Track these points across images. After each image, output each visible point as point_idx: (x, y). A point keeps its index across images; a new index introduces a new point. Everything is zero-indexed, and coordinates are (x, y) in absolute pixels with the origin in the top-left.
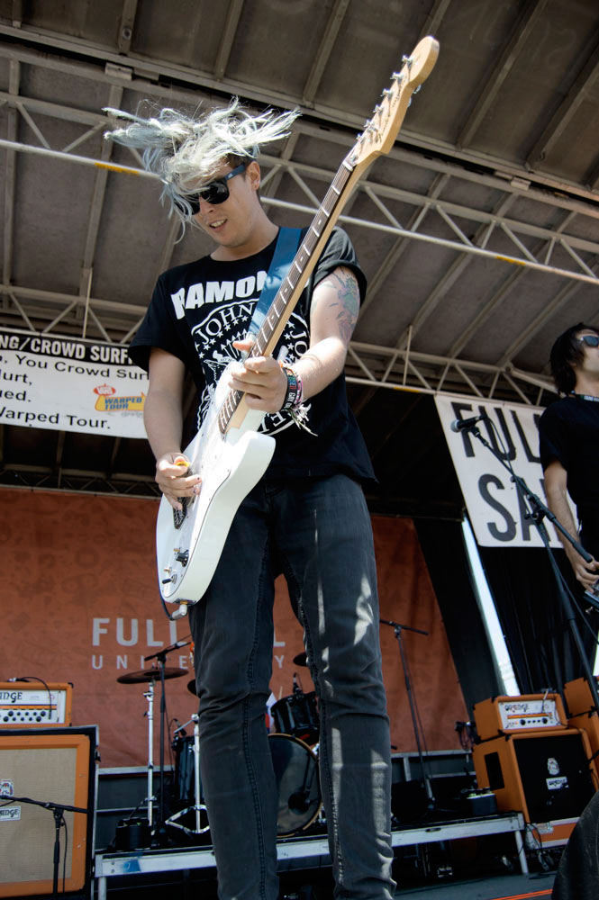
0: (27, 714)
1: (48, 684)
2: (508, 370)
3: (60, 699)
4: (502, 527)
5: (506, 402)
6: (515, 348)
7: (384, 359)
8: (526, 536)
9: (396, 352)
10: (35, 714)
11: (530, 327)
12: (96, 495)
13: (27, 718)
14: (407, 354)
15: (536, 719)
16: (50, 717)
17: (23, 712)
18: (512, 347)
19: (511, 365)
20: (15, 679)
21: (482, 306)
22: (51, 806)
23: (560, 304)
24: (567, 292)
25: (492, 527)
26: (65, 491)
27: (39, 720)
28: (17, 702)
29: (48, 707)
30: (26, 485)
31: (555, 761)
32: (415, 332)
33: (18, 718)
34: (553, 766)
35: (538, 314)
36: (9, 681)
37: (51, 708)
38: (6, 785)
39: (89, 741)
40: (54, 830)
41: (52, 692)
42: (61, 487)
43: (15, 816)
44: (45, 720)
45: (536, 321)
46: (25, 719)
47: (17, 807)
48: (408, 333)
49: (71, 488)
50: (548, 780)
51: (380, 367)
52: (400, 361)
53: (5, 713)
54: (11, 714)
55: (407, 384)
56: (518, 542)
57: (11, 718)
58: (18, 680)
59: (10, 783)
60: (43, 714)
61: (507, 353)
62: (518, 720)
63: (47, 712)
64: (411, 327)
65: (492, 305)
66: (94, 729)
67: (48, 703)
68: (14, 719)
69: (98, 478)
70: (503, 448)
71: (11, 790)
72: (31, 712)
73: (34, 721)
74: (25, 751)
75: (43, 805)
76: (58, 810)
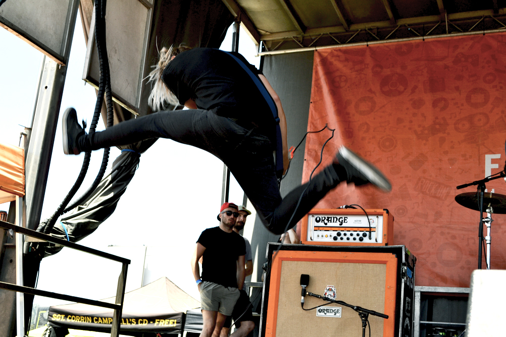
0: (351, 235)
1: (367, 210)
3: (379, 223)
10: (358, 235)
12: (484, 34)
13: (351, 238)
16: (370, 238)
17: (348, 233)
20: (344, 206)
22: (358, 309)
26: (455, 35)
27: (361, 239)
28: (344, 225)
29: (368, 229)
30: (418, 36)
33: (345, 238)
36: (340, 208)
37: (370, 230)
38: (330, 290)
39: (396, 259)
40: (361, 329)
41: (370, 217)
42: (450, 33)
43: (337, 314)
44: (366, 240)
46: (350, 239)
47: (339, 308)
49: (459, 31)
53: (335, 234)
54: (339, 234)
57: (339, 238)
58: (346, 207)
59: (333, 289)
60: (365, 235)
63: (368, 233)
66: (401, 249)
67: (369, 226)
68: (342, 239)
69: (486, 17)
71: (334, 294)
72: (355, 234)
73: (357, 241)
74: (344, 264)
75: (352, 307)
76: (364, 314)
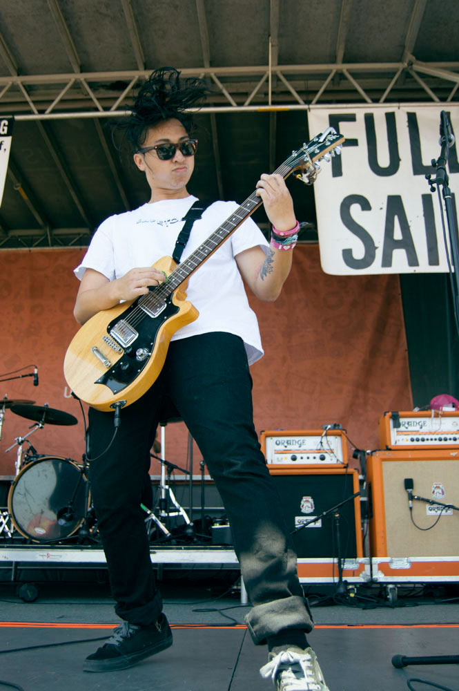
2: (410, 64)
4: (359, 252)
5: (402, 104)
7: (253, 80)
8: (387, 261)
15: (311, 456)
19: (414, 59)
25: (347, 254)
31: (311, 500)
34: (307, 504)
50: (297, 519)
55: (274, 103)
56: (376, 268)
62: (289, 456)
64: (270, 38)
70: (384, 160)
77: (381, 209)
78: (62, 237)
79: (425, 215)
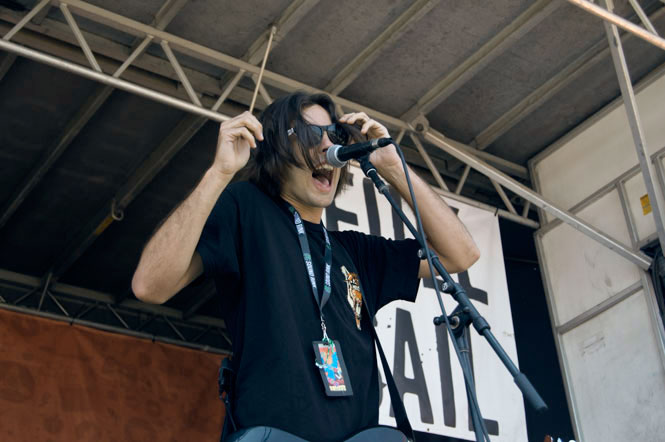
2: (419, 128)
6: (436, 94)
7: (222, 76)
9: (243, 67)
11: (464, 65)
14: (261, 74)
18: (432, 91)
19: (425, 122)
21: (394, 15)
23: (517, 35)
24: (531, 15)
32: (278, 39)
35: (480, 45)
45: (475, 56)
48: (268, 38)
51: (213, 89)
52: (247, 83)
61: (421, 102)
64: (274, 28)
65: (409, 17)
77: (389, 326)
78: (65, 299)
79: (438, 349)
